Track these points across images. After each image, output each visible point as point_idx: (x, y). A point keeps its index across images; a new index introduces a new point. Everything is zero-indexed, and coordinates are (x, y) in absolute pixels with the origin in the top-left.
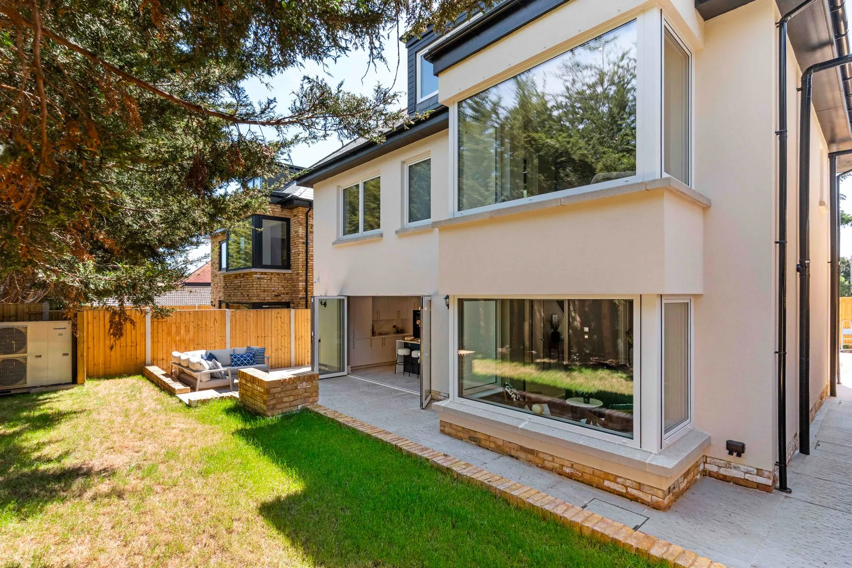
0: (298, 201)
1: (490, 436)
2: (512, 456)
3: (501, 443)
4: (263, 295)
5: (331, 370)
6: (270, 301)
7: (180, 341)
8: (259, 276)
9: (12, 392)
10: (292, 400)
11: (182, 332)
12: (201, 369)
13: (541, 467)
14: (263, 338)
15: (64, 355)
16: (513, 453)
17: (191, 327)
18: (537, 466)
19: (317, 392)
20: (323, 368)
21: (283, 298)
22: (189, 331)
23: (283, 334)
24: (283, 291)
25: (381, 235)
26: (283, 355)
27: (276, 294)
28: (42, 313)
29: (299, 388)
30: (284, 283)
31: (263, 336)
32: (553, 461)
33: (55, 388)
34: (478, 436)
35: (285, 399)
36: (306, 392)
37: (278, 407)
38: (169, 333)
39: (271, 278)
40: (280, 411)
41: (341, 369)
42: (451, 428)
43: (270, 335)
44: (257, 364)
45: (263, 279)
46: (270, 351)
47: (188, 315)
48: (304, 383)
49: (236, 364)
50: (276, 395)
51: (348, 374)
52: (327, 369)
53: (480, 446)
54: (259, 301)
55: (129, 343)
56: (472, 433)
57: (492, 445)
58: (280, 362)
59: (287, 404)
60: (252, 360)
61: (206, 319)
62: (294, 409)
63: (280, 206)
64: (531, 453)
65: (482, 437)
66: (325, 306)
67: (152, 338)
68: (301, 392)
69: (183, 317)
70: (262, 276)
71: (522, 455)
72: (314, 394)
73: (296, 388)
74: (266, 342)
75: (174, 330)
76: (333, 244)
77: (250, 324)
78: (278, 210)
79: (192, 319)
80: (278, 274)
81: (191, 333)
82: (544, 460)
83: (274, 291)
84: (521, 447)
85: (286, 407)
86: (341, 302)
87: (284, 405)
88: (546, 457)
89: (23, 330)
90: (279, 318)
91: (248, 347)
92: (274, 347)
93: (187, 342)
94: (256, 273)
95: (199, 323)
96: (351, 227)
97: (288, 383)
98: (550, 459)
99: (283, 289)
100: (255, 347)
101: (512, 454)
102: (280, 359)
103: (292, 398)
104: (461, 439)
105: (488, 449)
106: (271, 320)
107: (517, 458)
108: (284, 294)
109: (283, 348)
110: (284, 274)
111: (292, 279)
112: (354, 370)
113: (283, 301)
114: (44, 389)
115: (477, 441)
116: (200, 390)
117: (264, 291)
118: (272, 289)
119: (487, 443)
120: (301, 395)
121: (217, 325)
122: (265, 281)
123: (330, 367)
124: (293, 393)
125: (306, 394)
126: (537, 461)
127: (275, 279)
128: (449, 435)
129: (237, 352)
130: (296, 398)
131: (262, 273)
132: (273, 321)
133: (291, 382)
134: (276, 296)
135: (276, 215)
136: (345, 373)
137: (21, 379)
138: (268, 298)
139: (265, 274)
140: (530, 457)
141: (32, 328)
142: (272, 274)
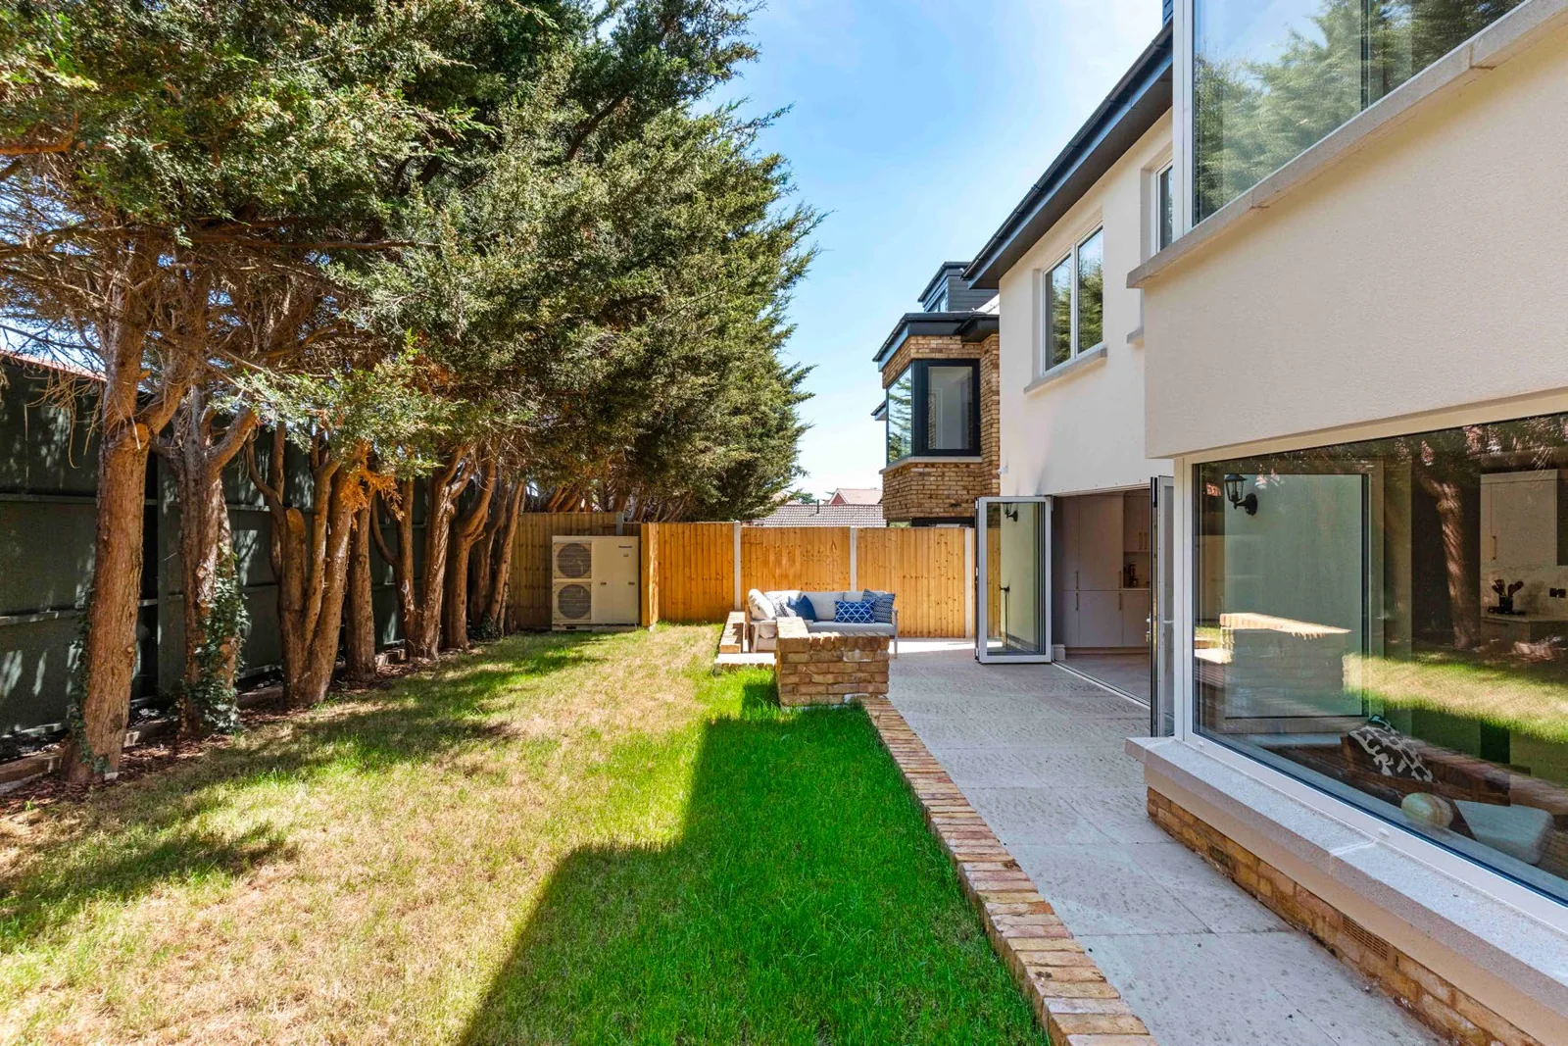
0: (986, 322)
1: (1259, 859)
2: (1320, 942)
3: (1288, 890)
4: (928, 504)
5: (1025, 649)
6: (941, 515)
7: (781, 576)
8: (921, 470)
9: (578, 628)
10: (831, 681)
11: (784, 561)
12: (760, 617)
13: (1409, 1010)
14: (913, 580)
15: (631, 583)
16: (1322, 931)
17: (797, 552)
18: (1397, 1001)
19: (885, 673)
20: (1012, 643)
21: (966, 509)
22: (794, 561)
23: (950, 576)
24: (966, 497)
25: (1104, 353)
26: (950, 613)
27: (953, 501)
28: (615, 526)
29: (845, 659)
30: (967, 481)
31: (913, 575)
32: (1452, 1004)
33: (615, 628)
34: (1230, 850)
35: (817, 678)
36: (860, 670)
37: (803, 689)
38: (766, 563)
39: (944, 473)
40: (806, 699)
41: (1041, 651)
42: (1170, 811)
43: (925, 575)
44: (876, 621)
45: (929, 474)
46: (925, 605)
47: (792, 535)
48: (857, 651)
49: (841, 619)
50: (799, 667)
51: (1054, 661)
52: (1019, 647)
53: (1233, 880)
54: (922, 515)
55: (714, 576)
56: (1216, 839)
57: (1265, 888)
58: (944, 626)
59: (822, 689)
60: (868, 613)
61: (820, 542)
62: (835, 701)
63: (959, 338)
64: (1375, 951)
65: (1240, 857)
66: (1016, 520)
67: (743, 568)
68: (849, 668)
69: (785, 537)
70: (927, 470)
71: (1350, 948)
72: (878, 678)
73: (840, 659)
74: (919, 588)
75: (772, 558)
76: (1026, 390)
77: (890, 552)
78: (955, 346)
79: (798, 542)
80: (956, 465)
81: (798, 564)
82: (1420, 990)
83: (948, 497)
84: (1346, 919)
85: (820, 693)
86: (1039, 507)
87: (812, 689)
88: (1427, 981)
89: (587, 547)
90: (943, 546)
91: (866, 591)
92: (932, 598)
93: (791, 578)
94: (916, 465)
95: (809, 547)
96: (1057, 352)
97: (823, 647)
98: (1442, 993)
99: (965, 492)
100: (879, 593)
101: (1320, 934)
102: (944, 622)
103: (830, 678)
104: (1192, 848)
105: (1255, 897)
106: (929, 548)
107: (1333, 952)
108: (967, 502)
109: (950, 602)
110: (968, 465)
111: (982, 474)
112: (1072, 654)
113: (966, 515)
114: (606, 628)
115: (1227, 865)
116: (758, 651)
117: (931, 497)
118: (946, 492)
119: (1253, 879)
120: (850, 674)
121: (837, 552)
122: (932, 479)
123: (1023, 643)
124: (833, 668)
125: (862, 675)
126: (1398, 984)
127: (950, 474)
128: (1166, 829)
129: (847, 599)
130: (840, 680)
131: (926, 465)
132: (932, 550)
133: (830, 647)
134: (952, 505)
135: (952, 356)
136: (1047, 658)
137: (585, 613)
138: (937, 510)
139: (933, 465)
140: (1374, 961)
141: (597, 544)
142: (944, 465)
